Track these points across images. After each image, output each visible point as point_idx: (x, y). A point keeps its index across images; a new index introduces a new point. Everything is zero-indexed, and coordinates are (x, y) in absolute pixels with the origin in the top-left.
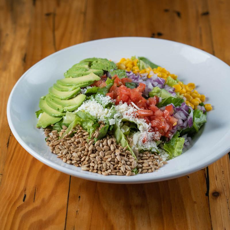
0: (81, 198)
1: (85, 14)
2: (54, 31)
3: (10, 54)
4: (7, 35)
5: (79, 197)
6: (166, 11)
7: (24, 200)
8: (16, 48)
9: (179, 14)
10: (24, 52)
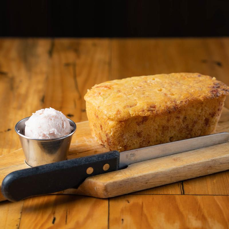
0: (125, 221)
1: (110, 64)
2: (75, 77)
3: (26, 96)
4: (21, 81)
5: (123, 220)
6: (204, 61)
7: (53, 222)
8: (32, 91)
9: (219, 64)
10: (42, 94)
